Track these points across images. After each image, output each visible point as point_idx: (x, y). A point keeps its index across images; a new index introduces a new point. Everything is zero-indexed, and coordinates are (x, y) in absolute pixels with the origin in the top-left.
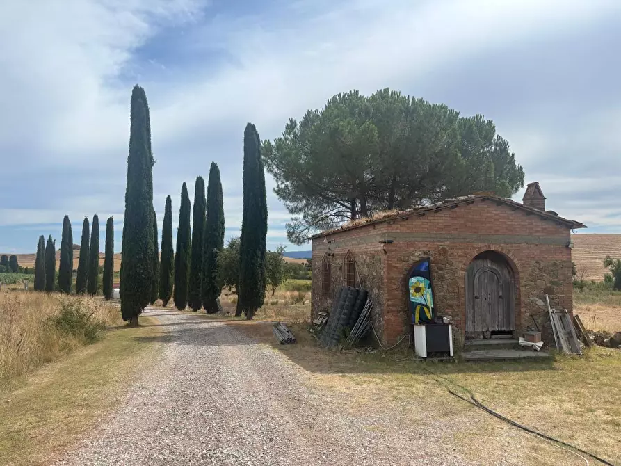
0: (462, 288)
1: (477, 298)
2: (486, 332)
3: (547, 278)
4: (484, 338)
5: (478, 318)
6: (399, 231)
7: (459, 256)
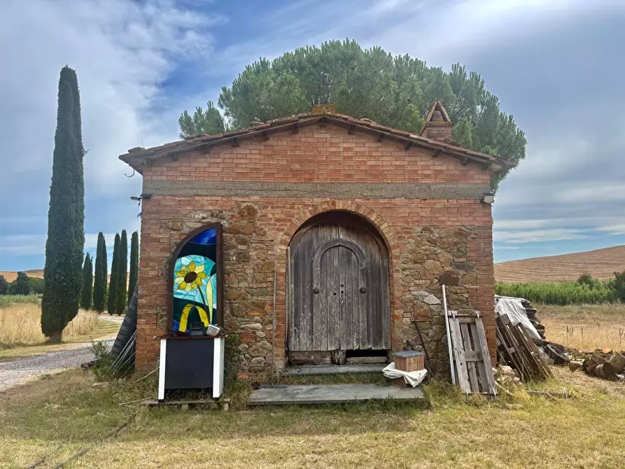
0: (281, 274)
1: (316, 292)
2: (337, 351)
3: (444, 256)
4: (333, 362)
5: (319, 328)
6: (164, 178)
7: (277, 220)
